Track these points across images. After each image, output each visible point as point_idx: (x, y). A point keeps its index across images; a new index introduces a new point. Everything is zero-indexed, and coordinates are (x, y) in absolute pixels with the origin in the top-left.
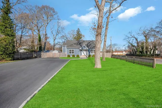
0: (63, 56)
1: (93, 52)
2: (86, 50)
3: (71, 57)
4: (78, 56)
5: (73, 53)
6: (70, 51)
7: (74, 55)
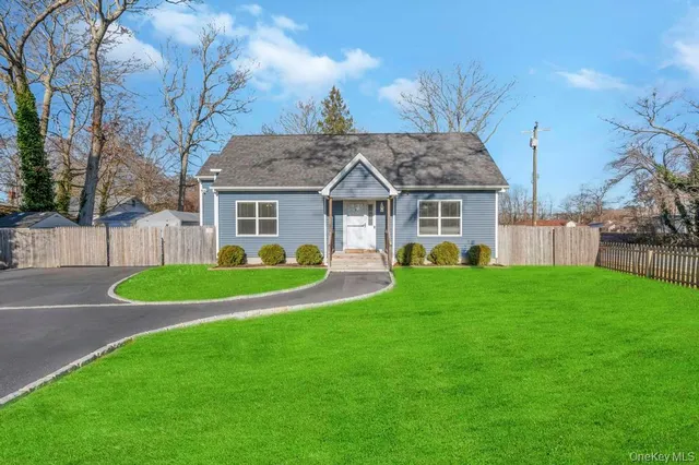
0: (186, 253)
1: (440, 218)
2: (378, 203)
3: (254, 260)
4: (310, 257)
5: (268, 227)
6: (247, 210)
7: (276, 247)
